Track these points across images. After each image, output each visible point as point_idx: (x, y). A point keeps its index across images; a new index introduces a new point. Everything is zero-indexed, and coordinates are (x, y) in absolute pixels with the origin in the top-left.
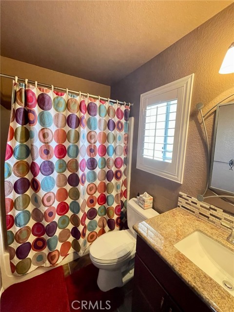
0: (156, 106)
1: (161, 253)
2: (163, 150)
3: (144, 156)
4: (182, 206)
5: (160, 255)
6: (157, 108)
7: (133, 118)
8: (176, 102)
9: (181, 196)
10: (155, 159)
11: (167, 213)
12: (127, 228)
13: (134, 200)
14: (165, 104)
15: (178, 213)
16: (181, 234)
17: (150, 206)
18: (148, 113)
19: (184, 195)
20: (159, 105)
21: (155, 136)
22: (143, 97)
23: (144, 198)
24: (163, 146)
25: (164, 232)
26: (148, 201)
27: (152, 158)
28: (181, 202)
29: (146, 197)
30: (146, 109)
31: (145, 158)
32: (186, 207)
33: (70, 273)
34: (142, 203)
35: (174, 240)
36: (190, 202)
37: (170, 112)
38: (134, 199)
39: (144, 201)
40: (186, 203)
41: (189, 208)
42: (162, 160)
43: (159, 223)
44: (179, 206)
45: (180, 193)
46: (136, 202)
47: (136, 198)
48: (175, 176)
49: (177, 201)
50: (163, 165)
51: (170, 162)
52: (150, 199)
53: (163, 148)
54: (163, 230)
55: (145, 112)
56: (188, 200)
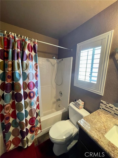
0: (87, 50)
1: (99, 143)
2: (90, 76)
3: (79, 79)
4: (103, 108)
5: (98, 144)
6: (88, 51)
7: (72, 58)
8: (100, 47)
9: (102, 103)
10: (86, 81)
11: (94, 112)
12: (68, 119)
13: (73, 104)
14: (92, 49)
15: (101, 113)
16: (107, 128)
17: (82, 107)
18: (81, 54)
19: (104, 102)
20: (89, 50)
21: (86, 68)
22: (78, 45)
23: (79, 103)
24: (90, 73)
25: (96, 126)
26: (82, 104)
27: (84, 80)
28: (102, 106)
29: (80, 102)
30: (80, 52)
31: (79, 80)
32: (105, 109)
33: (38, 145)
34: (78, 106)
35: (105, 133)
36: (108, 106)
37: (95, 54)
38: (73, 102)
39: (79, 104)
40: (105, 107)
41: (108, 110)
42: (89, 81)
43: (92, 120)
44: (101, 109)
45: (102, 101)
46: (74, 105)
47: (74, 102)
48: (98, 91)
49: (100, 105)
50: (90, 84)
51: (96, 83)
52: (83, 104)
53: (90, 75)
54: (95, 125)
55: (80, 54)
56: (107, 105)
